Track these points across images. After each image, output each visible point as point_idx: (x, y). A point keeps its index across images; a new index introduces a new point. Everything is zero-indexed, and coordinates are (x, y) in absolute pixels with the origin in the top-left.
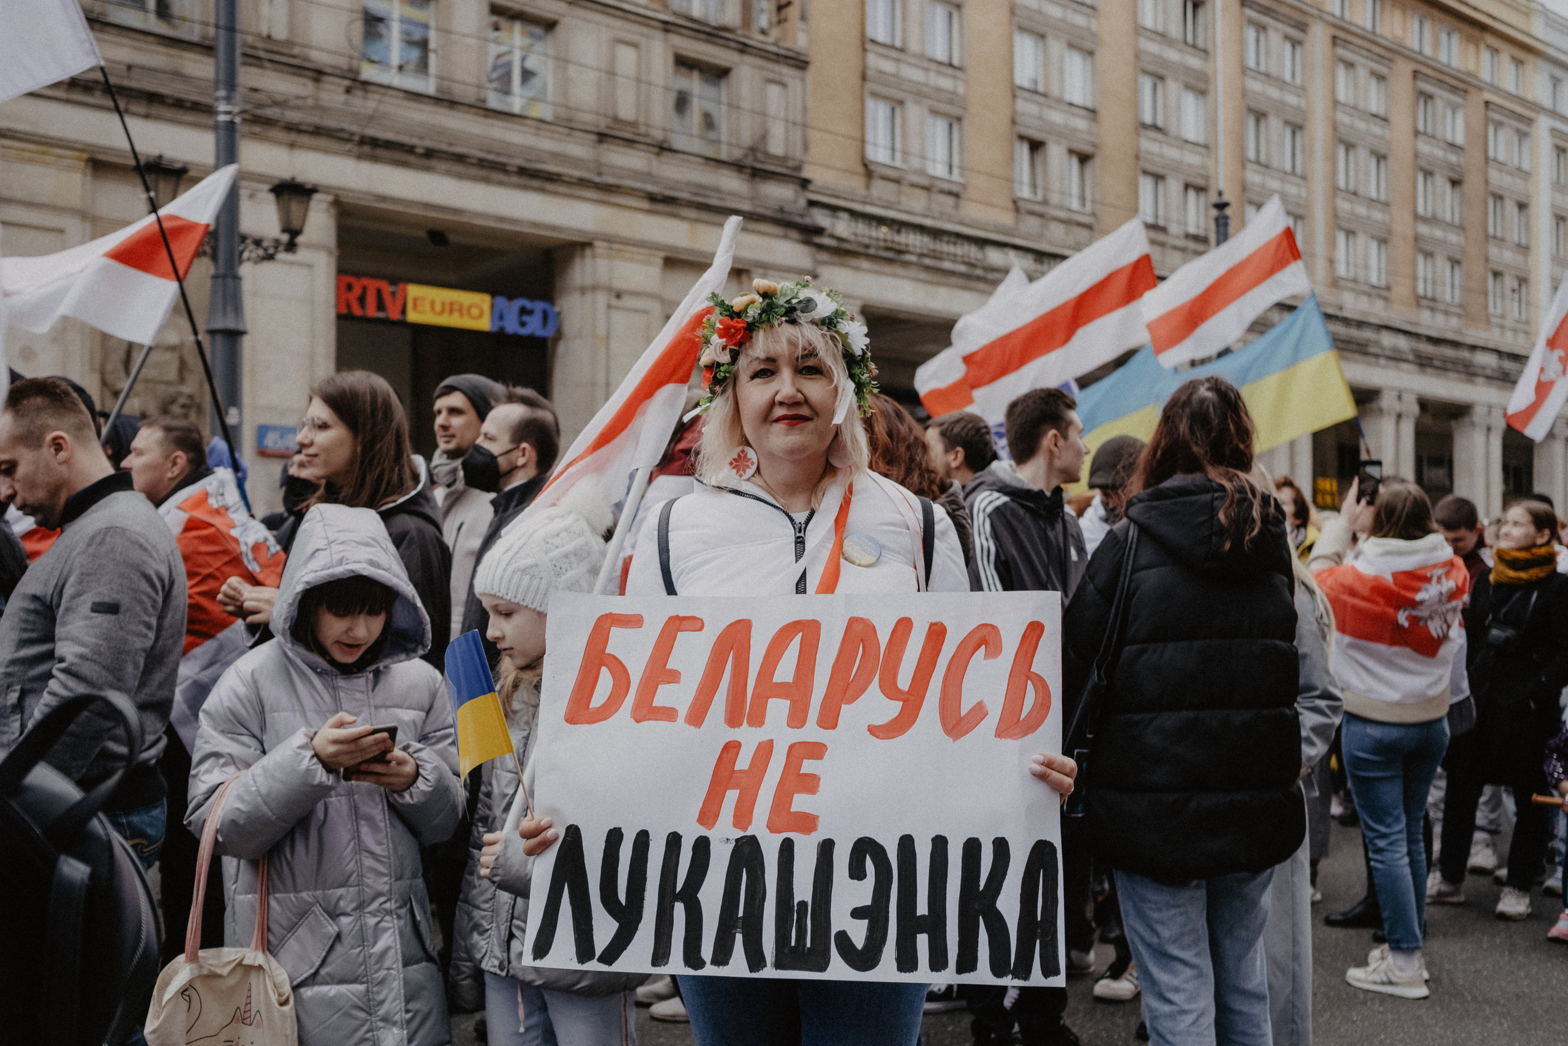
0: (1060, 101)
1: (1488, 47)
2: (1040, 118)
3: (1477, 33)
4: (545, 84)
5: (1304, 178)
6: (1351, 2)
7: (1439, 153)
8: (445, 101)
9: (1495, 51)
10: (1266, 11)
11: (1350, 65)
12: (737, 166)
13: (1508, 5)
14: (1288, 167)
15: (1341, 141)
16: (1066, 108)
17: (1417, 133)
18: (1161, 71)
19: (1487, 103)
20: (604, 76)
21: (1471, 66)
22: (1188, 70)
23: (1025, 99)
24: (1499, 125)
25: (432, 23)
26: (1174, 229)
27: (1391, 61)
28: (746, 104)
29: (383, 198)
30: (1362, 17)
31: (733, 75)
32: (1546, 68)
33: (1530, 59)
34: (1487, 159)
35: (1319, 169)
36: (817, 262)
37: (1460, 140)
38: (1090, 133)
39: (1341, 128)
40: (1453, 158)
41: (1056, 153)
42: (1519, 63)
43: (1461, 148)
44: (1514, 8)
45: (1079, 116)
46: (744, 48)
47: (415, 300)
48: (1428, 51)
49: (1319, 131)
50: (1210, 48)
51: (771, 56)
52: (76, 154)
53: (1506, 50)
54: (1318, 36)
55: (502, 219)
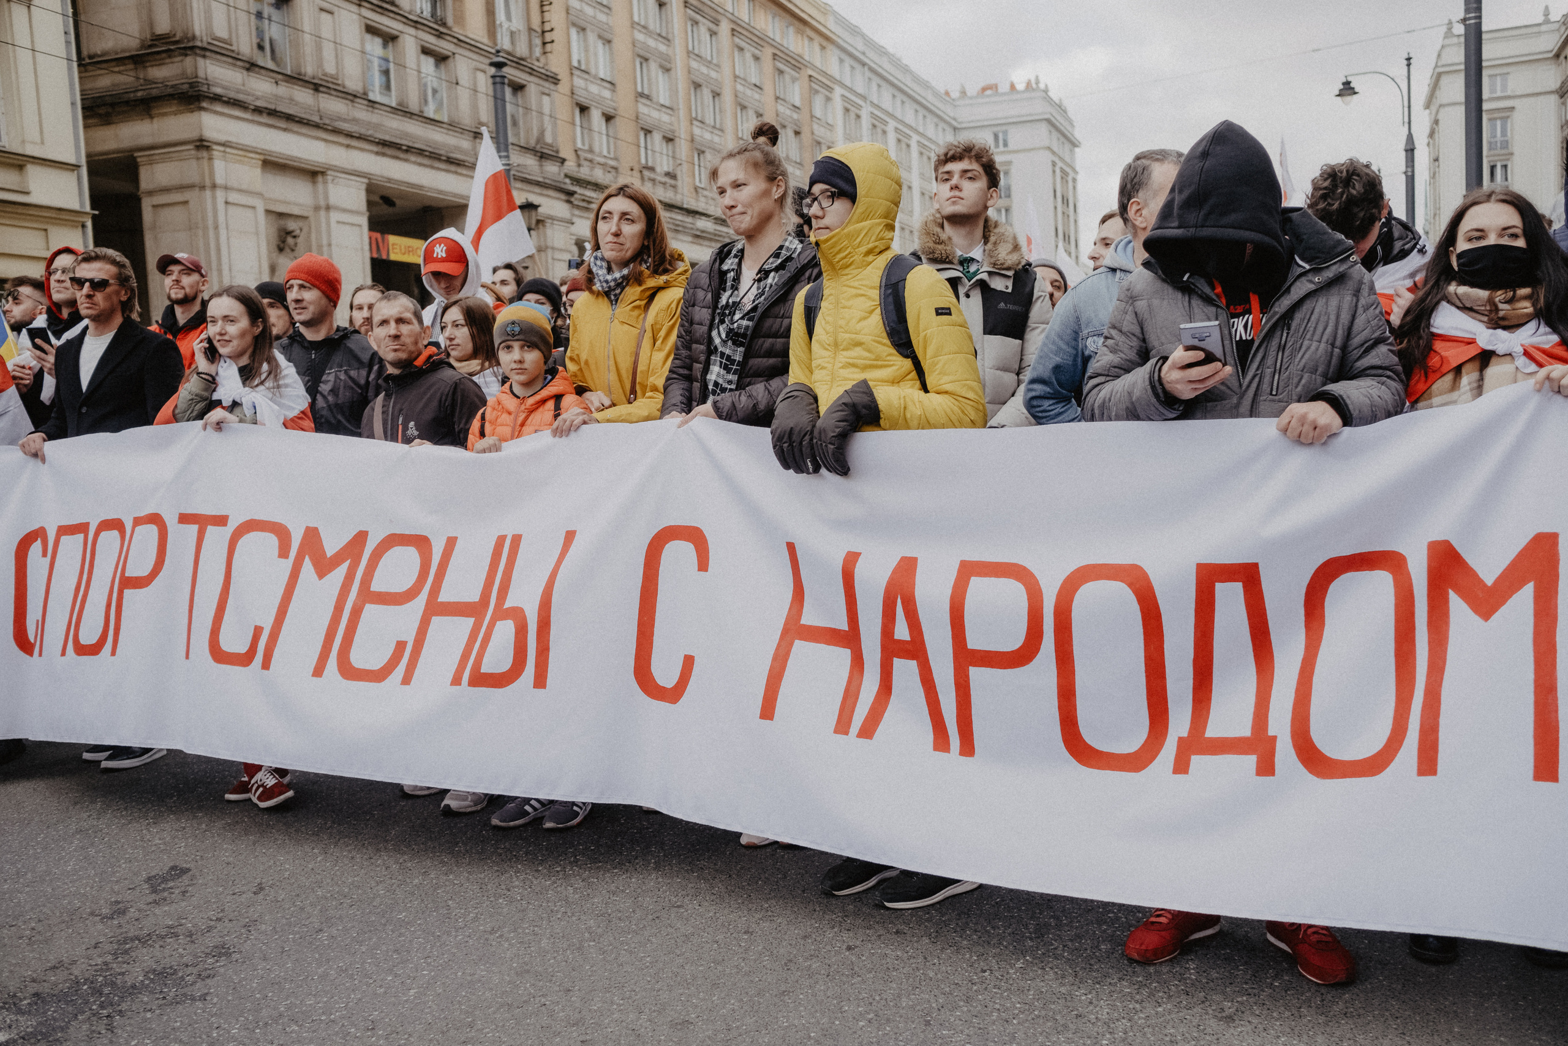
0: (595, 77)
1: (808, 36)
2: (586, 90)
3: (801, 26)
4: (442, 97)
5: (722, 130)
6: (738, 1)
7: (788, 112)
8: (402, 111)
9: (811, 39)
10: (698, 11)
11: (741, 49)
12: (532, 151)
13: (810, 3)
14: (712, 123)
15: (740, 105)
16: (599, 82)
17: (777, 98)
18: (647, 55)
19: (810, 76)
20: (472, 92)
21: (799, 51)
22: (661, 53)
23: (579, 76)
24: (817, 92)
25: (391, 59)
26: (658, 169)
27: (762, 47)
28: (534, 108)
29: (390, 180)
30: (744, 13)
31: (527, 89)
32: (837, 52)
33: (830, 47)
34: (812, 116)
35: (729, 124)
36: (573, 215)
37: (798, 104)
38: (612, 100)
39: (740, 95)
40: (795, 116)
41: (596, 116)
42: (823, 48)
43: (798, 108)
44: (814, 6)
45: (605, 88)
46: (532, 72)
47: (393, 245)
48: (778, 39)
49: (727, 97)
50: (670, 37)
51: (543, 77)
52: (258, 156)
53: (818, 39)
54: (725, 28)
55: (441, 192)
